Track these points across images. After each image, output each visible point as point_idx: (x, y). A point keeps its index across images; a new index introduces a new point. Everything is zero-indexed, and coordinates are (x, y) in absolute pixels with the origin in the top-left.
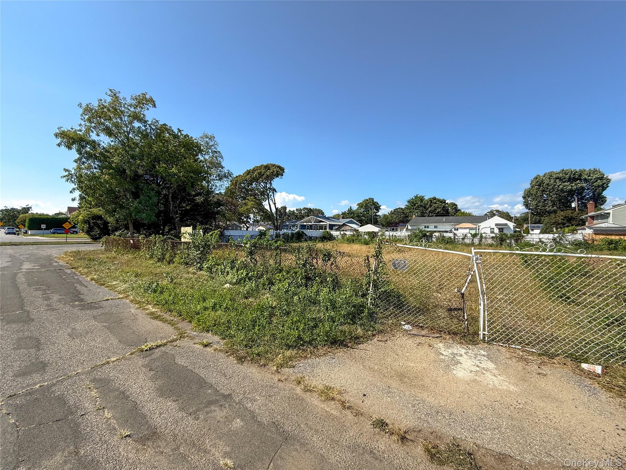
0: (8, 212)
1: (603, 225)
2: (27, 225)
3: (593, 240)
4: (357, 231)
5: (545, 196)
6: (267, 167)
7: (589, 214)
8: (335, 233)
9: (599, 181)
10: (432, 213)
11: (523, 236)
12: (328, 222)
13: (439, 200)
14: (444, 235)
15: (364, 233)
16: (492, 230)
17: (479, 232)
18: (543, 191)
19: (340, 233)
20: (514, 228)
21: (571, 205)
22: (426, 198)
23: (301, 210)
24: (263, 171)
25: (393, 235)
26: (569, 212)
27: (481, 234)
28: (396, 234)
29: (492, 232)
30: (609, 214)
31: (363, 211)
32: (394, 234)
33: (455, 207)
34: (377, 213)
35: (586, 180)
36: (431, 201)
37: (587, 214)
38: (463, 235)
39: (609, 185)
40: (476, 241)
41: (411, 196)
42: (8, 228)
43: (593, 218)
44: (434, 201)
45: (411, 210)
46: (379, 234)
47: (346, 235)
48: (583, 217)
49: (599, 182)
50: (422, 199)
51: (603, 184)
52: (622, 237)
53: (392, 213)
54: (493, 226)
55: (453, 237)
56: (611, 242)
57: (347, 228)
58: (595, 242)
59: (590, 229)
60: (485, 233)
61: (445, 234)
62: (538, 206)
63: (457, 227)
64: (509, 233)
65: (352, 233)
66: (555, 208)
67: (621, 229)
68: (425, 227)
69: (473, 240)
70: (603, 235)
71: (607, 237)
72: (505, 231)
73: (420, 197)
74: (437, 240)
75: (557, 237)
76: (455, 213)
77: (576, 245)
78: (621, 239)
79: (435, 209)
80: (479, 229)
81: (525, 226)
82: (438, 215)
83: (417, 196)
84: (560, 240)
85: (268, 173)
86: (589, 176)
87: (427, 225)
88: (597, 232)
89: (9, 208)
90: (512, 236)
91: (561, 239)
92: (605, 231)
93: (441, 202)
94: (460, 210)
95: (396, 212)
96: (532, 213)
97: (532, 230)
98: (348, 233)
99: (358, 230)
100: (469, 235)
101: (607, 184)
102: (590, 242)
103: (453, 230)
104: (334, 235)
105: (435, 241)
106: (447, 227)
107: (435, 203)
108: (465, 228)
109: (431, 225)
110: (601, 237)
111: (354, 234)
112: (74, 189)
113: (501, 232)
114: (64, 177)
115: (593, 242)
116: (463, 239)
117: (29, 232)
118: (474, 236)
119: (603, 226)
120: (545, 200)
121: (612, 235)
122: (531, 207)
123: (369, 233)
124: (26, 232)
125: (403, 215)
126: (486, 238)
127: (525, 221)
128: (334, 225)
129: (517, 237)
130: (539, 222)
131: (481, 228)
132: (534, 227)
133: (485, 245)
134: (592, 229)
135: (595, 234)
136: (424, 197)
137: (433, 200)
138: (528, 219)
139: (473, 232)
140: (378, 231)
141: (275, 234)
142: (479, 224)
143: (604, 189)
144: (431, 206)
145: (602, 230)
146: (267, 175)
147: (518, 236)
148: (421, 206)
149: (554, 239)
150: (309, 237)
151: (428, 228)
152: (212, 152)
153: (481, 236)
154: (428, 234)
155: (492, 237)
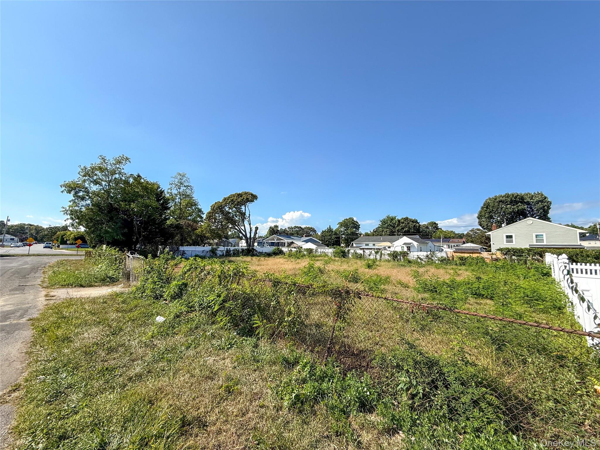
0: (51, 230)
2: (59, 241)
3: (453, 257)
6: (240, 195)
9: (540, 203)
12: (286, 240)
15: (304, 249)
16: (402, 248)
18: (490, 213)
20: (418, 246)
23: (292, 228)
24: (235, 198)
30: (490, 235)
31: (344, 230)
35: (528, 203)
40: (378, 257)
41: (384, 217)
42: (47, 243)
45: (383, 229)
46: (314, 251)
50: (394, 219)
54: (403, 245)
71: (462, 254)
75: (430, 254)
76: (434, 232)
86: (531, 199)
87: (367, 243)
89: (52, 226)
93: (412, 222)
100: (373, 252)
104: (284, 251)
110: (458, 254)
111: (297, 250)
112: (68, 219)
114: (62, 211)
115: (453, 259)
116: (369, 255)
117: (61, 246)
124: (58, 246)
131: (394, 246)
135: (455, 252)
141: (225, 249)
149: (427, 256)
150: (260, 252)
151: (368, 245)
152: (185, 186)
153: (381, 253)
154: (346, 251)
155: (388, 254)
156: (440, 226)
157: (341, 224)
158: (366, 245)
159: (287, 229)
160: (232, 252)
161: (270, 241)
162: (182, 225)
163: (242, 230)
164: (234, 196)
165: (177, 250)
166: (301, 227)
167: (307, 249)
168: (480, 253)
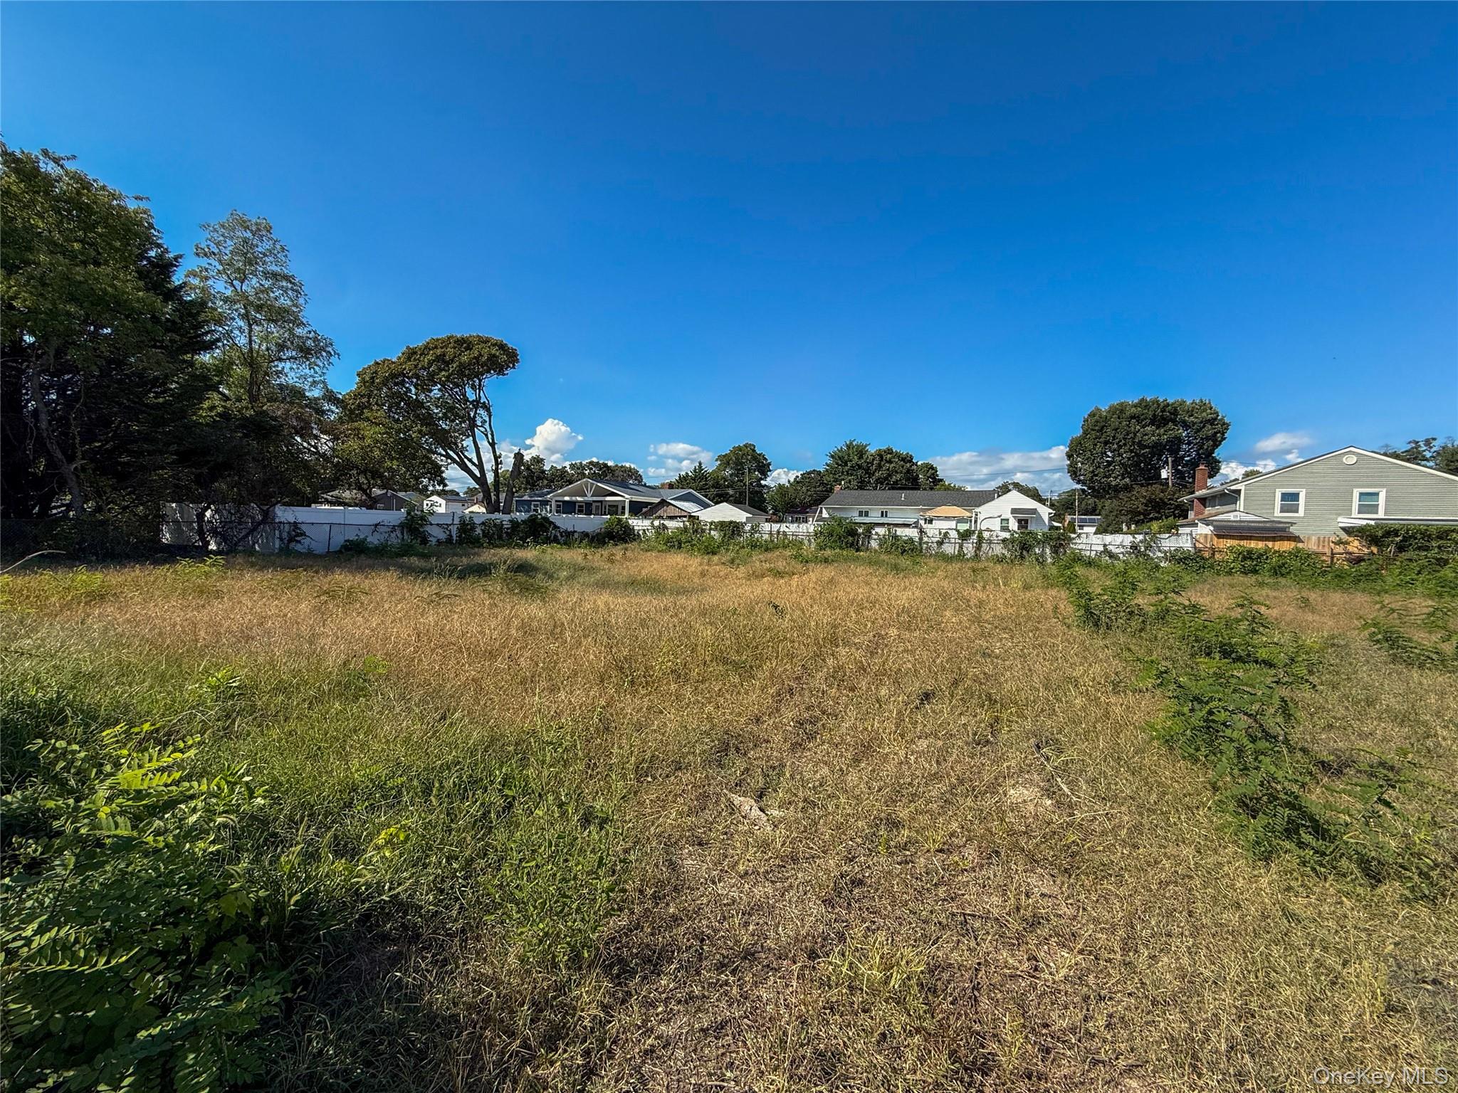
1: (1231, 517)
3: (1213, 551)
4: (692, 518)
5: (1109, 453)
6: (464, 344)
7: (1198, 494)
8: (639, 524)
9: (1208, 427)
10: (882, 483)
12: (627, 496)
13: (898, 455)
14: (898, 533)
15: (711, 523)
16: (1004, 523)
17: (976, 527)
18: (1106, 443)
19: (652, 523)
20: (1051, 519)
21: (1159, 474)
22: (872, 450)
24: (451, 351)
25: (779, 532)
26: (1157, 487)
27: (981, 532)
28: (787, 530)
29: (1005, 529)
30: (1238, 492)
31: (731, 475)
32: (784, 531)
33: (933, 474)
34: (761, 479)
35: (1185, 424)
36: (881, 456)
37: (1193, 492)
38: (940, 533)
39: (1226, 435)
40: (969, 548)
41: (839, 444)
43: (1203, 501)
44: (889, 456)
45: (837, 476)
46: (748, 528)
47: (667, 528)
48: (1185, 499)
49: (1208, 430)
50: (861, 452)
51: (1216, 433)
52: (1270, 544)
53: (797, 482)
54: (1007, 515)
55: (917, 539)
56: (1248, 555)
57: (670, 511)
58: (1217, 556)
59: (1207, 525)
60: (988, 530)
61: (900, 531)
62: (1096, 475)
63: (929, 514)
64: (1039, 530)
65: (681, 525)
66: (1127, 480)
67: (1268, 525)
68: (861, 514)
69: (961, 547)
70: (1233, 537)
71: (1242, 543)
72: (1031, 527)
73: (858, 446)
74: (880, 545)
75: (1141, 542)
76: (929, 486)
77: (1179, 561)
78: (1267, 550)
79: (890, 475)
80: (976, 522)
81: (1068, 518)
82: (895, 487)
83: (851, 443)
84: (1146, 548)
85: (464, 360)
86: (1191, 415)
87: (864, 508)
88: (1223, 531)
90: (1047, 539)
91: (1148, 547)
92: (1236, 528)
93: (902, 460)
94: (941, 480)
95: (805, 479)
96: (1083, 491)
97: (1081, 527)
98: (671, 524)
99: (696, 517)
100: (953, 534)
101: (1223, 434)
102: (1206, 555)
103: (922, 522)
104: (636, 528)
105: (877, 547)
106: (910, 514)
107: (890, 462)
108: (947, 518)
109: (873, 510)
110: (1230, 543)
111: (685, 527)
113: (1023, 527)
115: (1213, 554)
116: (940, 543)
118: (965, 536)
119: (1232, 519)
120: (1109, 463)
121: (1250, 538)
122: (1082, 478)
123: (722, 526)
126: (990, 542)
127: (1068, 508)
128: (643, 504)
129: (1058, 541)
130: (1093, 511)
131: (981, 517)
132: (1084, 521)
133: (988, 559)
134: (1212, 525)
135: (1219, 537)
136: (866, 446)
137: (885, 456)
138: (1074, 503)
139: (963, 527)
140: (744, 520)
142: (978, 510)
143: (1216, 444)
144: (880, 467)
145: (1231, 528)
146: (461, 365)
147: (1059, 538)
148: (860, 467)
149: (1134, 547)
150: (566, 531)
151: (867, 516)
152: (267, 275)
153: (980, 538)
154: (860, 531)
155: (1004, 541)
156: (941, 475)
157: (725, 460)
159: (568, 469)
160: (478, 531)
161: (567, 498)
162: (275, 419)
163: (470, 460)
164: (445, 342)
165: (263, 522)
166: (605, 465)
167: (723, 523)
168: (1296, 539)
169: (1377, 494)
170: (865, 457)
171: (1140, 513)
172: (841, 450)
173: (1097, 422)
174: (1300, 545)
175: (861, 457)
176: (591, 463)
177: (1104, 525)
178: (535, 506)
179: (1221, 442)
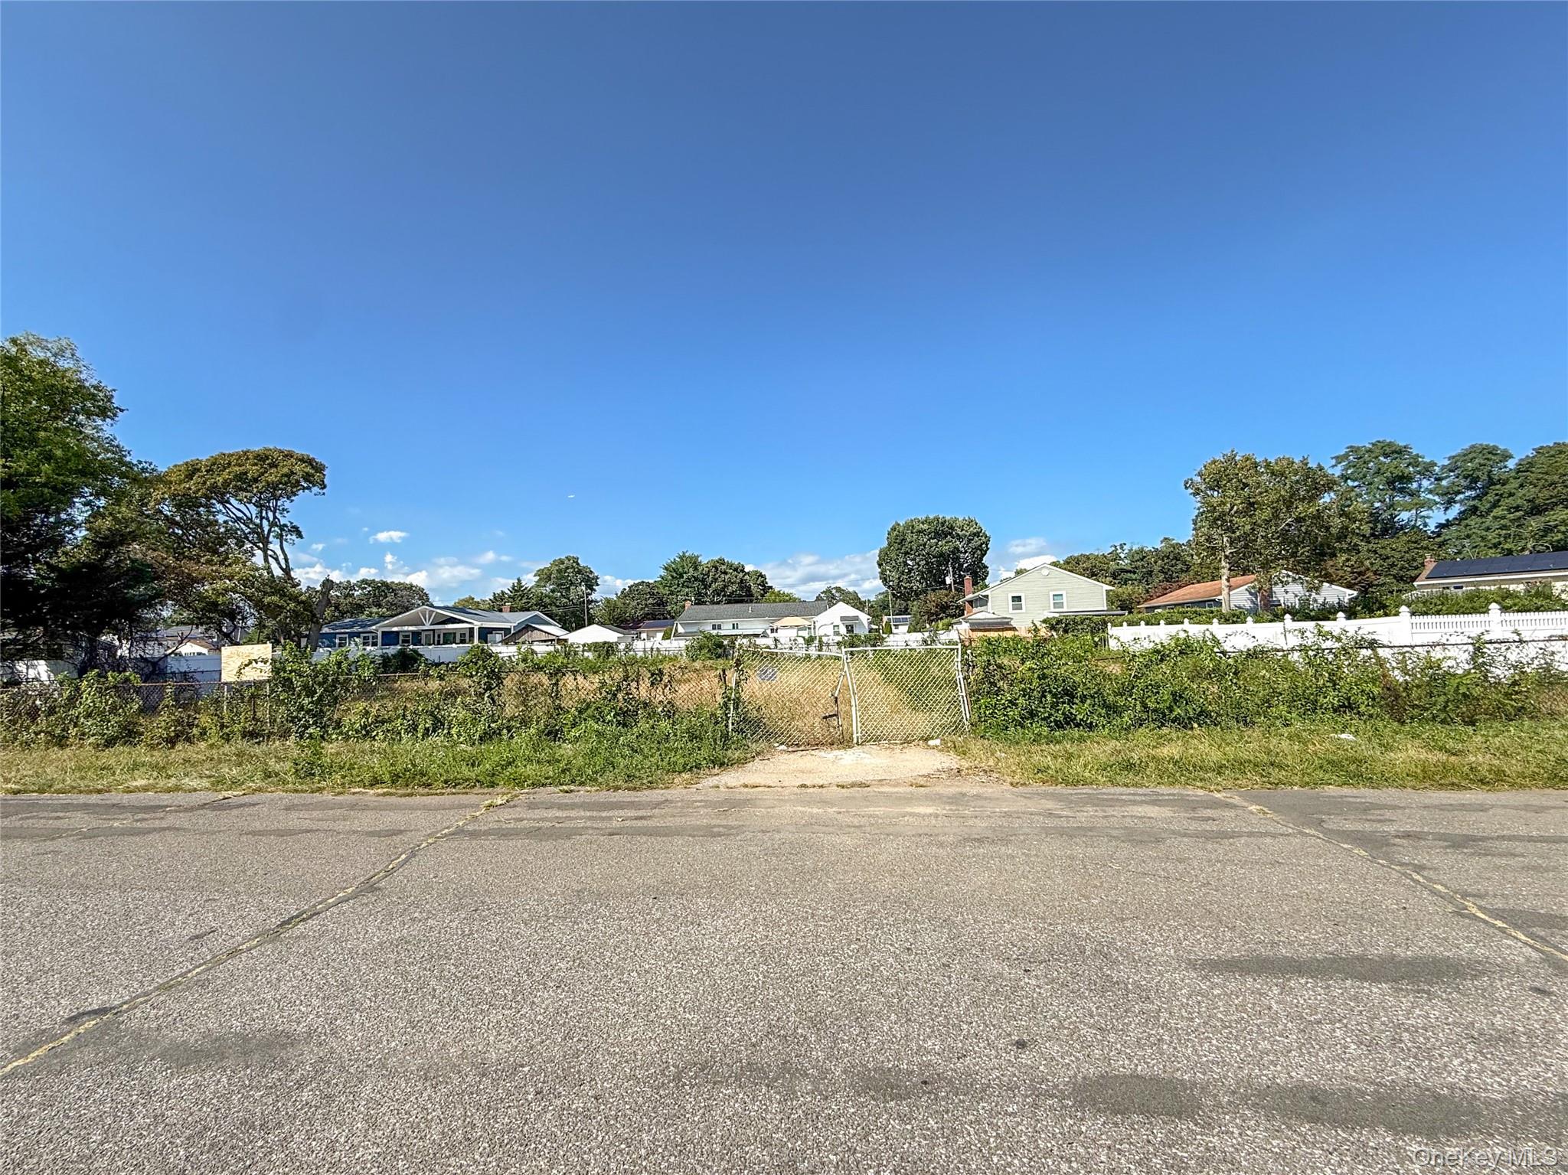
1: (981, 616)
3: (970, 640)
4: (562, 641)
5: (910, 563)
6: (266, 459)
7: (967, 598)
8: (502, 649)
9: (976, 539)
10: (719, 595)
11: (883, 639)
12: (475, 623)
13: (730, 566)
14: (757, 643)
16: (836, 629)
17: (815, 633)
18: (905, 554)
19: (517, 649)
20: (870, 623)
21: (944, 581)
22: (705, 560)
24: (253, 471)
25: (652, 649)
26: (944, 593)
27: (820, 638)
28: (659, 646)
29: (837, 633)
30: (987, 596)
31: (553, 591)
32: (655, 647)
33: (763, 582)
34: (590, 594)
35: (960, 537)
36: (716, 568)
37: (965, 597)
38: (790, 641)
39: (989, 546)
40: (813, 650)
41: (672, 556)
43: (971, 602)
44: (722, 567)
45: (673, 589)
46: (622, 647)
47: (536, 654)
48: (960, 602)
49: (976, 542)
50: (695, 563)
51: (982, 544)
52: (1001, 633)
53: (626, 595)
54: (838, 622)
57: (536, 635)
59: (968, 623)
60: (826, 635)
62: (901, 582)
63: (775, 625)
64: (861, 633)
65: (551, 648)
66: (924, 585)
67: (1001, 621)
68: (714, 627)
69: (807, 651)
70: (981, 630)
71: (986, 634)
72: (856, 631)
73: (691, 558)
75: (928, 638)
76: (762, 596)
79: (725, 587)
80: (814, 628)
81: (885, 619)
82: (733, 600)
83: (684, 555)
84: (931, 642)
85: (272, 478)
86: (963, 530)
87: (717, 622)
88: (976, 627)
90: (868, 639)
91: (932, 640)
92: (983, 624)
93: (736, 570)
94: (771, 587)
95: (634, 592)
96: (893, 594)
97: (897, 626)
98: (541, 649)
99: (566, 640)
100: (801, 641)
101: (987, 545)
103: (769, 632)
106: (757, 626)
107: (725, 573)
108: (791, 628)
109: (727, 623)
110: (980, 634)
111: (556, 651)
113: (850, 632)
118: (809, 641)
120: (910, 571)
121: (990, 630)
122: (891, 583)
125: (651, 601)
126: (828, 645)
127: (885, 609)
128: (491, 630)
129: (875, 641)
130: (905, 612)
131: (818, 625)
132: (898, 620)
134: (970, 622)
135: (972, 630)
136: (698, 556)
137: (719, 566)
138: (888, 606)
139: (805, 634)
140: (615, 640)
142: (816, 618)
143: (984, 553)
144: (715, 578)
145: (980, 624)
147: (875, 639)
148: (696, 579)
151: (720, 628)
153: (820, 641)
154: (725, 643)
155: (838, 643)
156: (769, 582)
157: (544, 576)
158: (714, 629)
167: (596, 645)
168: (1014, 629)
169: (1061, 595)
170: (700, 569)
171: (933, 614)
172: (674, 562)
173: (897, 535)
174: (1017, 633)
175: (696, 569)
176: (364, 581)
177: (914, 623)
178: (341, 639)
179: (986, 552)
